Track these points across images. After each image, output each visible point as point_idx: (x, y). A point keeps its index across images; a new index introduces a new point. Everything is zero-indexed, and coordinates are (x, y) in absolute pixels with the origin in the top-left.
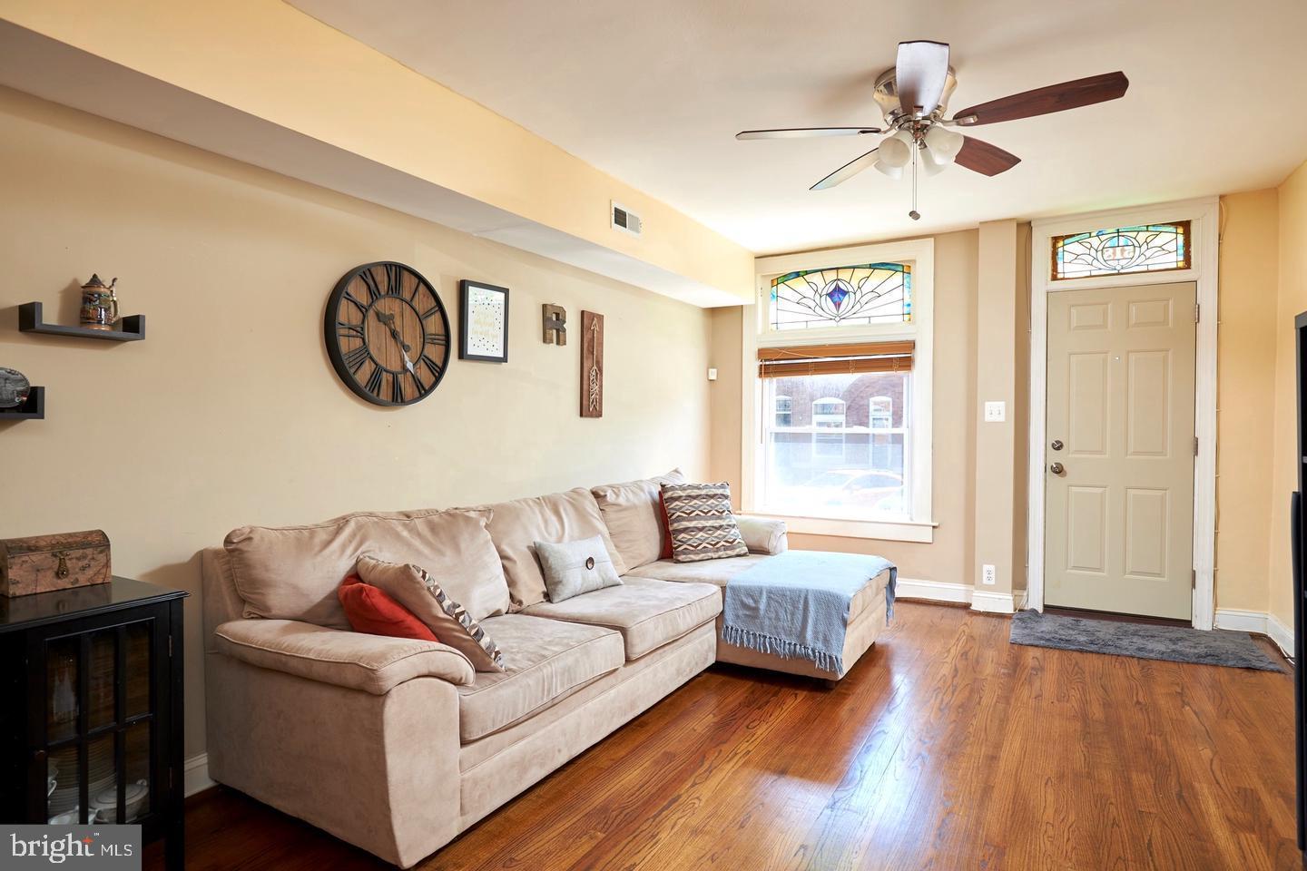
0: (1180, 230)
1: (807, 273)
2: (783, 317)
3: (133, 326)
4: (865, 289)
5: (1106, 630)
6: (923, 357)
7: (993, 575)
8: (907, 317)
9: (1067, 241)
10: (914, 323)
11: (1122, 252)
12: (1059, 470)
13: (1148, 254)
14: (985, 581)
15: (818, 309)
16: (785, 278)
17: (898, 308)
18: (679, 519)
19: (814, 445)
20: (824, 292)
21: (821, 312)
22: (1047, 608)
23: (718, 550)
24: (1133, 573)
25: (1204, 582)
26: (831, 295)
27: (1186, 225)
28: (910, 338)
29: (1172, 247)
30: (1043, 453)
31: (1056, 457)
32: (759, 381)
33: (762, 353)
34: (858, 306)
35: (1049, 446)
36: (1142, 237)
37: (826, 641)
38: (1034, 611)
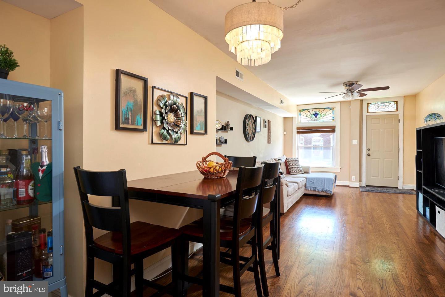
0: (395, 103)
1: (308, 109)
2: (302, 120)
3: (232, 129)
4: (323, 114)
5: (380, 189)
6: (337, 130)
7: (355, 178)
8: (333, 120)
9: (371, 104)
10: (335, 122)
11: (383, 107)
12: (369, 155)
13: (388, 107)
14: (353, 180)
15: (311, 118)
16: (303, 110)
17: (331, 118)
18: (291, 165)
19: (312, 150)
20: (313, 114)
21: (312, 119)
22: (367, 186)
23: (299, 172)
24: (386, 177)
25: (401, 179)
26: (314, 115)
27: (397, 102)
28: (334, 125)
29: (394, 106)
30: (365, 151)
31: (369, 152)
32: (297, 135)
33: (298, 128)
34: (321, 117)
35: (367, 150)
36: (387, 104)
37: (329, 188)
38: (364, 186)
